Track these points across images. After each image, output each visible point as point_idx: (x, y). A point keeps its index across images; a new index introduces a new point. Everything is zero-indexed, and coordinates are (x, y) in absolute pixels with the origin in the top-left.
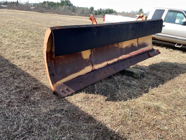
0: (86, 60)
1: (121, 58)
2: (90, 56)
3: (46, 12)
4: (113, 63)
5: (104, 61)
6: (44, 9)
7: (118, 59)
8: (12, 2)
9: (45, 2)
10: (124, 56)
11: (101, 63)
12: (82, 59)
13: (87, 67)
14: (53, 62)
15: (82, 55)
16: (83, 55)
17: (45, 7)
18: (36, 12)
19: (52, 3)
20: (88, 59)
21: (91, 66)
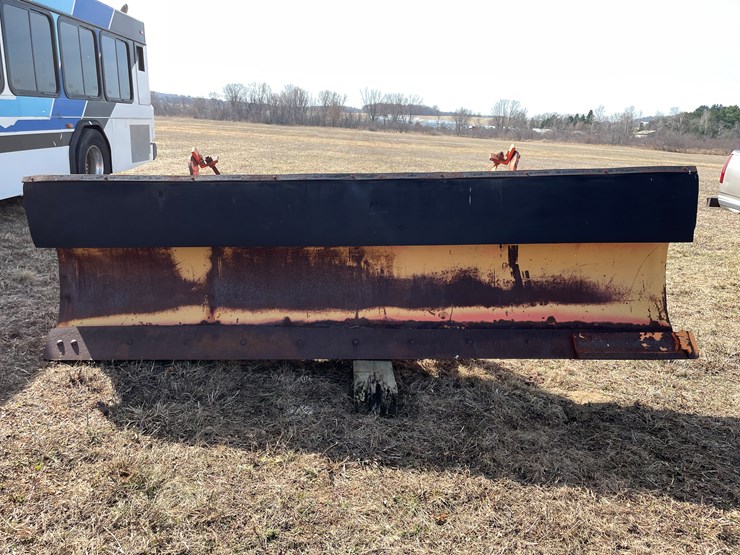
0: (193, 284)
1: (372, 314)
2: (211, 275)
3: (693, 147)
4: (317, 322)
5: (271, 306)
6: (688, 137)
7: (352, 315)
8: (571, 117)
9: (701, 111)
10: (395, 313)
11: (254, 307)
12: (175, 276)
13: (188, 307)
14: (76, 266)
15: (175, 266)
16: (178, 267)
17: (697, 130)
18: (648, 148)
19: (734, 111)
20: (200, 285)
21: (207, 309)
